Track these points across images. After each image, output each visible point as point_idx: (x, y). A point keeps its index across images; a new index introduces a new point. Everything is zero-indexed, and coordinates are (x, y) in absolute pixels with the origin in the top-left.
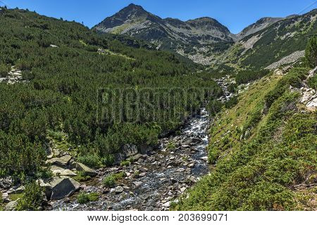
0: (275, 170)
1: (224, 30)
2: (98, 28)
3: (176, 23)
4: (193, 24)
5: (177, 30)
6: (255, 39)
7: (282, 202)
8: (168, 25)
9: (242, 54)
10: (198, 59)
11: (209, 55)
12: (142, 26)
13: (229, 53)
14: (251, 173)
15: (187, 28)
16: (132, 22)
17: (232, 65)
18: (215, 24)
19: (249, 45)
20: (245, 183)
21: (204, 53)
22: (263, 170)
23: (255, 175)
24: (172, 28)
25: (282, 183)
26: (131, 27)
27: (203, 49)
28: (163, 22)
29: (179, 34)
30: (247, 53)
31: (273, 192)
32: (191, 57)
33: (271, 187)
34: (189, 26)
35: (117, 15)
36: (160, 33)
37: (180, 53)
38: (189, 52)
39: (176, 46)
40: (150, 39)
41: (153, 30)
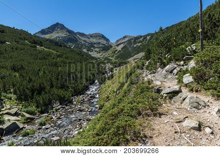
0: (128, 110)
1: (107, 40)
2: (37, 35)
3: (83, 35)
4: (91, 36)
5: (83, 38)
6: (122, 46)
7: (131, 126)
8: (78, 36)
9: (116, 52)
10: (94, 54)
11: (99, 53)
12: (63, 35)
13: (110, 52)
14: (116, 112)
15: (88, 38)
16: (58, 33)
17: (111, 58)
18: (103, 37)
19: (119, 48)
20: (113, 117)
21: (97, 52)
22: (122, 110)
23: (119, 113)
24: (80, 37)
25: (131, 116)
26: (57, 35)
27: (97, 49)
28: (75, 34)
29: (84, 41)
30: (118, 52)
31: (126, 121)
32: (90, 53)
33: (126, 119)
34: (89, 37)
35: (49, 28)
36: (73, 40)
37: (85, 51)
38: (89, 50)
39: (82, 47)
40: (68, 42)
41: (69, 38)
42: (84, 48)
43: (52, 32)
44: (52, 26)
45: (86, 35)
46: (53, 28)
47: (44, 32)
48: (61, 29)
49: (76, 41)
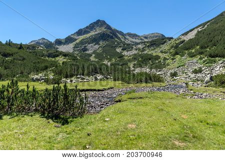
3: (134, 36)
4: (146, 38)
8: (127, 37)
15: (141, 39)
21: (139, 49)
35: (87, 27)
36: (109, 36)
37: (119, 50)
38: (125, 49)
39: (118, 45)
40: (99, 41)
41: (104, 34)
42: (120, 47)
43: (89, 32)
44: (91, 24)
45: (139, 36)
46: (91, 27)
47: (80, 32)
48: (101, 26)
49: (112, 37)
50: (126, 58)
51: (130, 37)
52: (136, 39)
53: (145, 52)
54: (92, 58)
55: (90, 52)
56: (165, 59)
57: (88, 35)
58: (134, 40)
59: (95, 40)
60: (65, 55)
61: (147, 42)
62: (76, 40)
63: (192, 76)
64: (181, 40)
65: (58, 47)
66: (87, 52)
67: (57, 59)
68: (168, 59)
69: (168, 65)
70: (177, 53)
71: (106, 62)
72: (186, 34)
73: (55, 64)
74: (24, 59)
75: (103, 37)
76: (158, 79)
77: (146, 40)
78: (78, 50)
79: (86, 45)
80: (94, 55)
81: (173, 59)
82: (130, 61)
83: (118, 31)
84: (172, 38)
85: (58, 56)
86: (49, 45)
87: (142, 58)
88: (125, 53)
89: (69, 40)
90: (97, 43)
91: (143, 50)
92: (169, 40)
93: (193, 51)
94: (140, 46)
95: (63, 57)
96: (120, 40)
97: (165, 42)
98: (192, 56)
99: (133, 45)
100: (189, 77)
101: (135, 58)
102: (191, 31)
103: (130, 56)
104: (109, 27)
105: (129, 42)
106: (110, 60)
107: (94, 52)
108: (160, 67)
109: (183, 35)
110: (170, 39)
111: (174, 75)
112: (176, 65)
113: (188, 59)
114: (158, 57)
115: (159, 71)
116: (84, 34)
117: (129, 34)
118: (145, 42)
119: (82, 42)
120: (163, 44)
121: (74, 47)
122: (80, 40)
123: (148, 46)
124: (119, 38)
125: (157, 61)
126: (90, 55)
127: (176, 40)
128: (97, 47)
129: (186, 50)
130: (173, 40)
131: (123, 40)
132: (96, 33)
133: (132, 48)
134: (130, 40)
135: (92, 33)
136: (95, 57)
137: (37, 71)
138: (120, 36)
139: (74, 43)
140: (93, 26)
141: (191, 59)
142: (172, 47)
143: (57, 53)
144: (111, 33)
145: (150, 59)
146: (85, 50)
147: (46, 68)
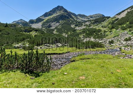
4: (91, 17)
8: (78, 17)
15: (88, 18)
35: (51, 11)
36: (66, 17)
37: (73, 26)
38: (77, 25)
39: (72, 23)
40: (59, 20)
41: (62, 15)
42: (74, 24)
43: (52, 14)
45: (86, 16)
46: (54, 11)
47: (46, 15)
48: (60, 10)
49: (68, 18)
50: (78, 31)
51: (80, 17)
52: (84, 18)
53: (91, 27)
54: (55, 32)
55: (53, 28)
56: (105, 32)
57: (51, 17)
58: (83, 19)
59: (56, 20)
60: (36, 30)
61: (92, 20)
62: (43, 20)
63: (124, 43)
64: (116, 18)
65: (31, 25)
66: (51, 28)
67: (31, 33)
68: (107, 32)
69: (107, 36)
70: (113, 28)
71: (64, 34)
72: (119, 14)
73: (29, 37)
74: (9, 34)
75: (62, 17)
76: (100, 46)
77: (91, 19)
78: (45, 27)
79: (51, 23)
80: (56, 30)
81: (110, 32)
82: (80, 33)
83: (72, 13)
84: (110, 17)
85: (31, 31)
86: (25, 24)
87: (89, 31)
88: (77, 28)
89: (39, 20)
90: (58, 22)
91: (90, 25)
92: (108, 19)
93: (125, 25)
94: (88, 23)
95: (35, 32)
96: (74, 19)
97: (105, 20)
98: (124, 29)
99: (83, 22)
100: (122, 43)
101: (84, 31)
102: (123, 12)
103: (81, 30)
104: (66, 11)
105: (80, 21)
106: (67, 33)
107: (56, 28)
108: (101, 37)
109: (117, 15)
110: (108, 17)
111: (111, 42)
112: (113, 35)
113: (121, 31)
114: (100, 31)
115: (101, 40)
116: (49, 16)
117: (80, 15)
118: (91, 20)
119: (47, 22)
120: (103, 21)
121: (42, 25)
122: (46, 20)
123: (93, 23)
124: (73, 18)
125: (99, 33)
126: (53, 30)
127: (112, 18)
128: (58, 24)
129: (120, 25)
130: (111, 18)
131: (76, 19)
132: (57, 15)
133: (82, 24)
134: (80, 19)
135: (55, 15)
136: (57, 31)
137: (18, 41)
138: (73, 17)
139: (42, 22)
140: (55, 10)
141: (123, 31)
142: (110, 23)
143: (31, 29)
144: (67, 14)
145: (94, 32)
146: (50, 26)
147: (24, 39)
